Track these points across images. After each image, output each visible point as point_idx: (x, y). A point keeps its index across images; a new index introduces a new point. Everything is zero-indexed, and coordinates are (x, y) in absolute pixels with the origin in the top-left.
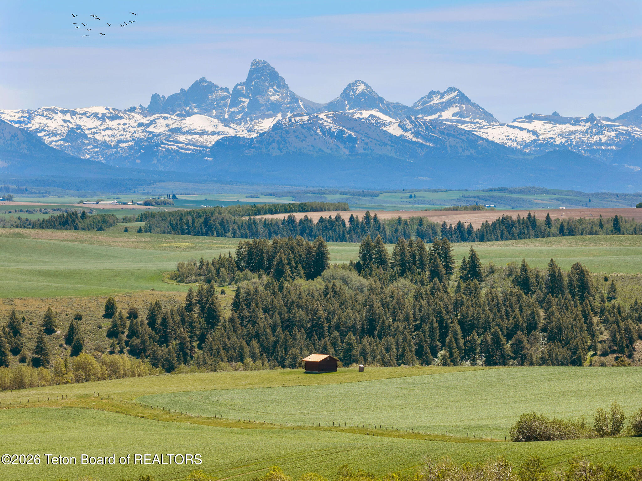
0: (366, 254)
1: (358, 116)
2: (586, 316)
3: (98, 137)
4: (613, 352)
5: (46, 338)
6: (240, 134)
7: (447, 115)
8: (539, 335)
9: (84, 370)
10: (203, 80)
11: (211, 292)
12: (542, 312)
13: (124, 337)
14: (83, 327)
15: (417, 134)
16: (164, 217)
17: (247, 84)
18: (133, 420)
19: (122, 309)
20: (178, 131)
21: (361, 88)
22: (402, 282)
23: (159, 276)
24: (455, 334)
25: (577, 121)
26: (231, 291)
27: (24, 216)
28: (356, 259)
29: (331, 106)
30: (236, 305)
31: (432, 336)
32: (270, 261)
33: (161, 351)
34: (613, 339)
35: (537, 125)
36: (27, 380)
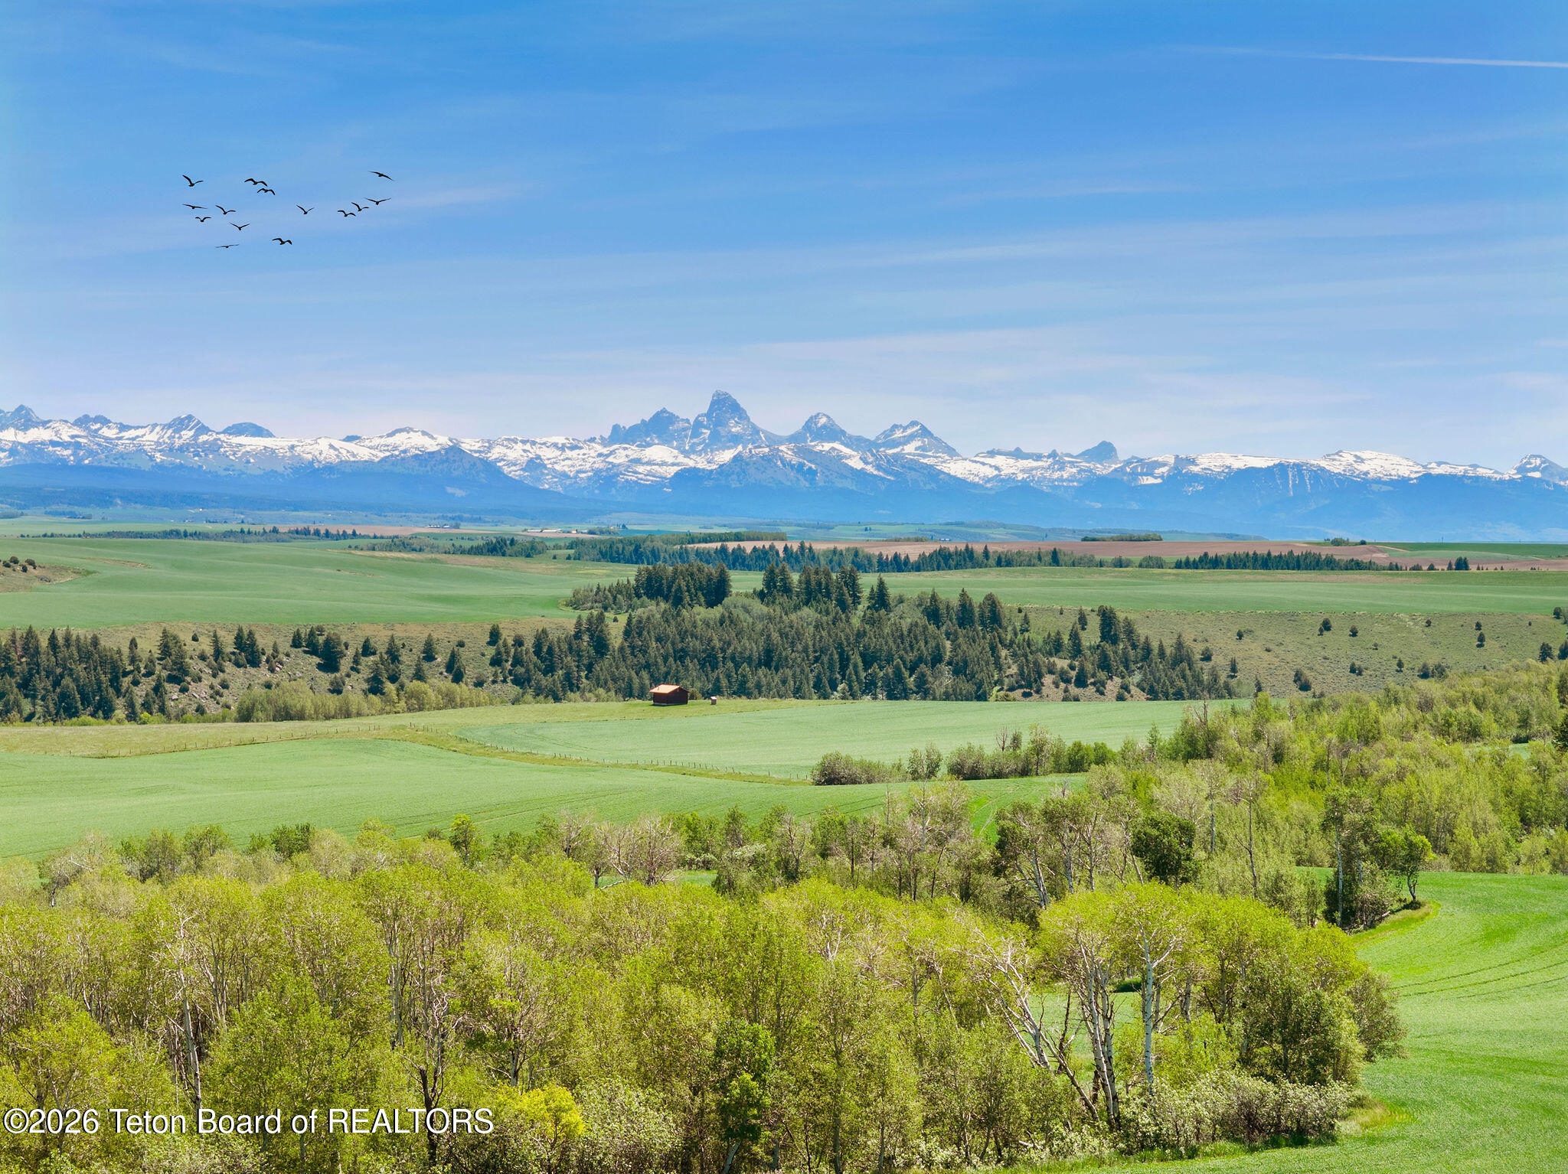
0: (770, 582)
1: (819, 448)
2: (993, 649)
3: (557, 467)
4: (1021, 687)
5: (425, 665)
6: (700, 466)
7: (910, 448)
8: (945, 669)
9: (418, 699)
10: (664, 411)
11: (601, 618)
12: (948, 644)
13: (508, 666)
14: (465, 654)
15: (879, 467)
16: (594, 544)
17: (708, 415)
18: (444, 754)
19: (507, 636)
20: (638, 461)
21: (823, 420)
22: (806, 611)
23: (554, 602)
24: (855, 666)
25: (1038, 457)
26: (623, 619)
27: (457, 543)
28: (760, 586)
29: (792, 439)
30: (627, 633)
31: (831, 668)
32: (670, 587)
33: (545, 681)
34: (1021, 673)
35: (999, 460)
36: (354, 709)
